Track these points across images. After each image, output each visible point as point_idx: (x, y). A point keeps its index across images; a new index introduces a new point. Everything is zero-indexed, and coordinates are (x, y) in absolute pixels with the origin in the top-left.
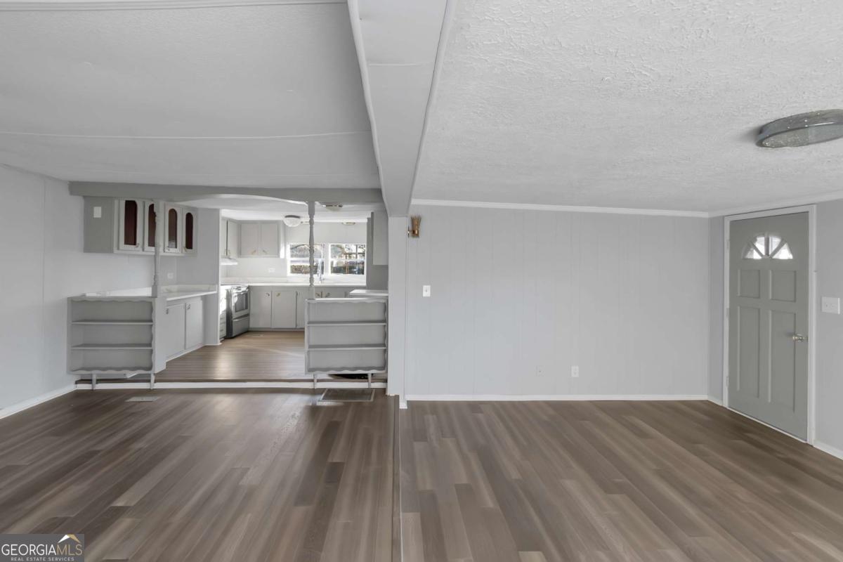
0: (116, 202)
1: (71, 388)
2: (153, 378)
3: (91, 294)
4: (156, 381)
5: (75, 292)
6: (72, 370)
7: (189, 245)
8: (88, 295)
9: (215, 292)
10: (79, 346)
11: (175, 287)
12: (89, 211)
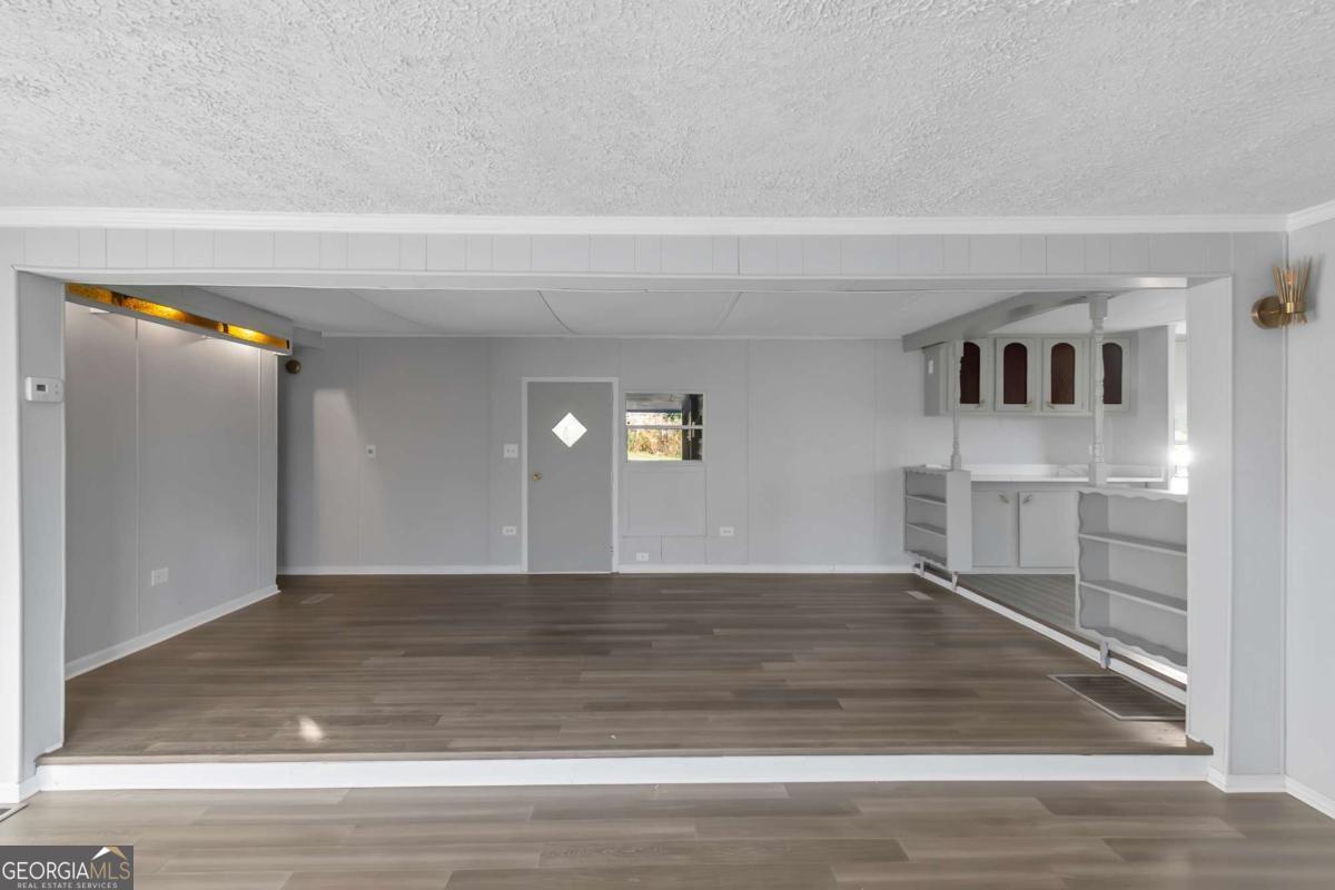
4: (958, 584)
5: (913, 461)
6: (907, 549)
10: (912, 524)
12: (927, 367)
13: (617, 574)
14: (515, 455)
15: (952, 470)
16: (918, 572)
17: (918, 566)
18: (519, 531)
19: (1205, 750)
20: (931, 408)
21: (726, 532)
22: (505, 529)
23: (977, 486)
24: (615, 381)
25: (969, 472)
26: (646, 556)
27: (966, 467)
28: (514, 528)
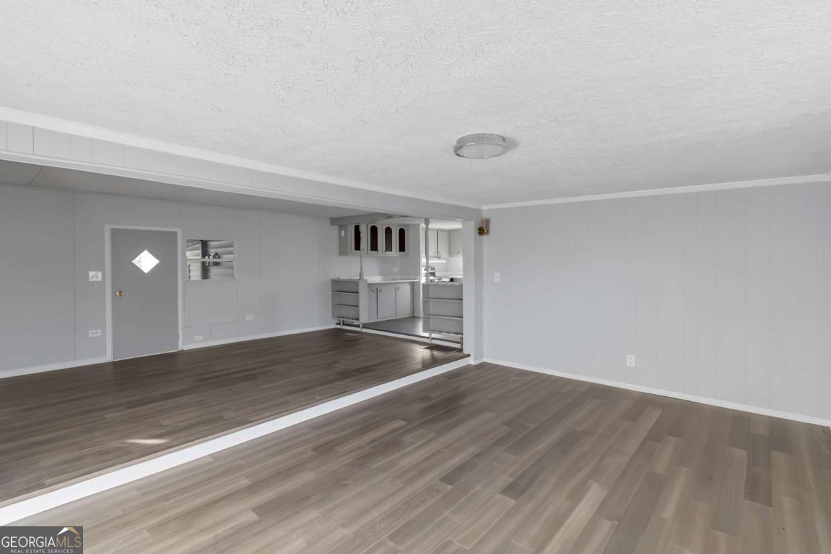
0: (349, 227)
1: (333, 326)
2: (361, 326)
3: (343, 277)
5: (335, 276)
6: (333, 317)
7: (402, 248)
8: (342, 278)
9: (418, 280)
10: (337, 305)
11: (399, 276)
12: (340, 233)
13: (183, 351)
14: (100, 279)
15: (360, 279)
16: (338, 326)
17: (339, 324)
18: (104, 331)
19: (468, 355)
20: (343, 252)
21: (249, 318)
22: (90, 332)
23: (370, 285)
24: (179, 231)
25: (366, 280)
26: (201, 338)
27: (365, 278)
28: (99, 331)
